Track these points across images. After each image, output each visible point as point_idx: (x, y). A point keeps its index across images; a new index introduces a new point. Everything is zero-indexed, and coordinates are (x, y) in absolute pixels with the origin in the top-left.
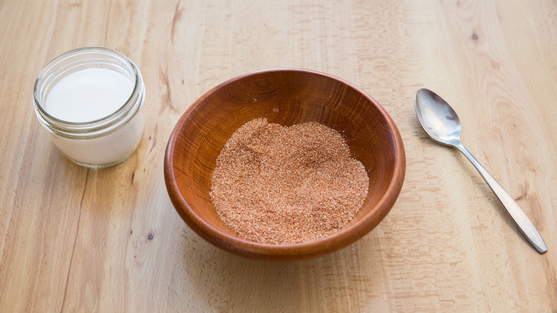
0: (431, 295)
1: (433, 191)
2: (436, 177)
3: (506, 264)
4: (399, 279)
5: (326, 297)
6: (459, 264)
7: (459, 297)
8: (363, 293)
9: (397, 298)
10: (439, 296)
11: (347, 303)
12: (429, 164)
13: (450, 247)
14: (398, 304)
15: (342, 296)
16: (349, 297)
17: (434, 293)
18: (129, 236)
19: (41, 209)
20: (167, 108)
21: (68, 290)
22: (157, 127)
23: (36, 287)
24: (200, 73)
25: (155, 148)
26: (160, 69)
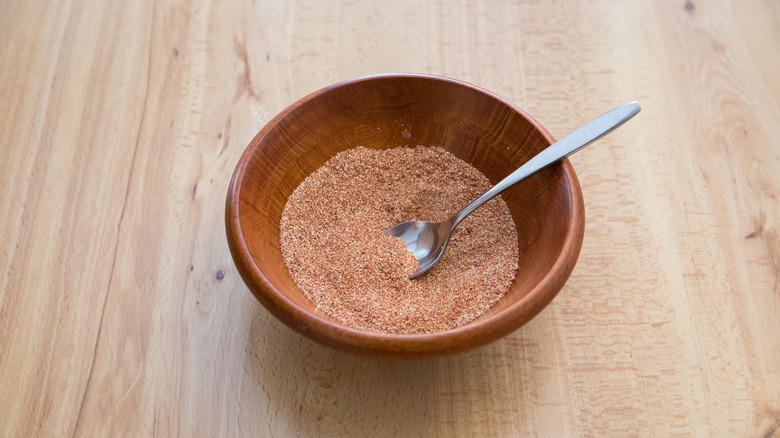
0: (625, 368)
1: (628, 222)
2: (632, 203)
3: (733, 328)
4: (578, 345)
5: (473, 367)
6: (665, 326)
7: (664, 372)
8: (527, 362)
9: (575, 372)
10: (636, 369)
11: (504, 376)
12: (623, 184)
13: (652, 301)
14: (578, 380)
15: (497, 367)
16: (506, 368)
17: (629, 365)
18: (188, 274)
19: (61, 231)
20: (245, 95)
21: (100, 348)
22: (230, 120)
23: (53, 342)
24: (293, 46)
25: (226, 150)
26: (235, 39)
